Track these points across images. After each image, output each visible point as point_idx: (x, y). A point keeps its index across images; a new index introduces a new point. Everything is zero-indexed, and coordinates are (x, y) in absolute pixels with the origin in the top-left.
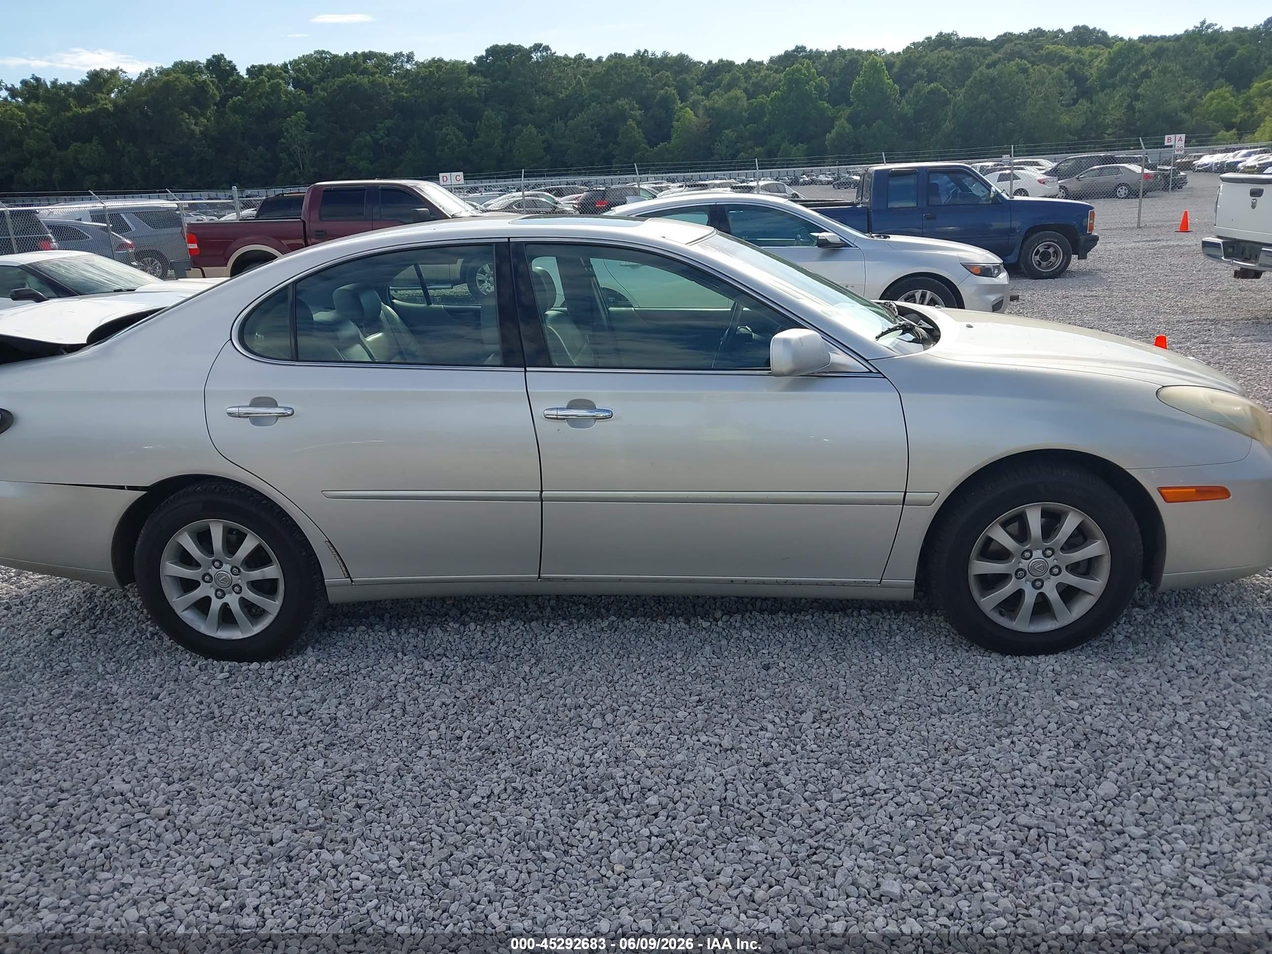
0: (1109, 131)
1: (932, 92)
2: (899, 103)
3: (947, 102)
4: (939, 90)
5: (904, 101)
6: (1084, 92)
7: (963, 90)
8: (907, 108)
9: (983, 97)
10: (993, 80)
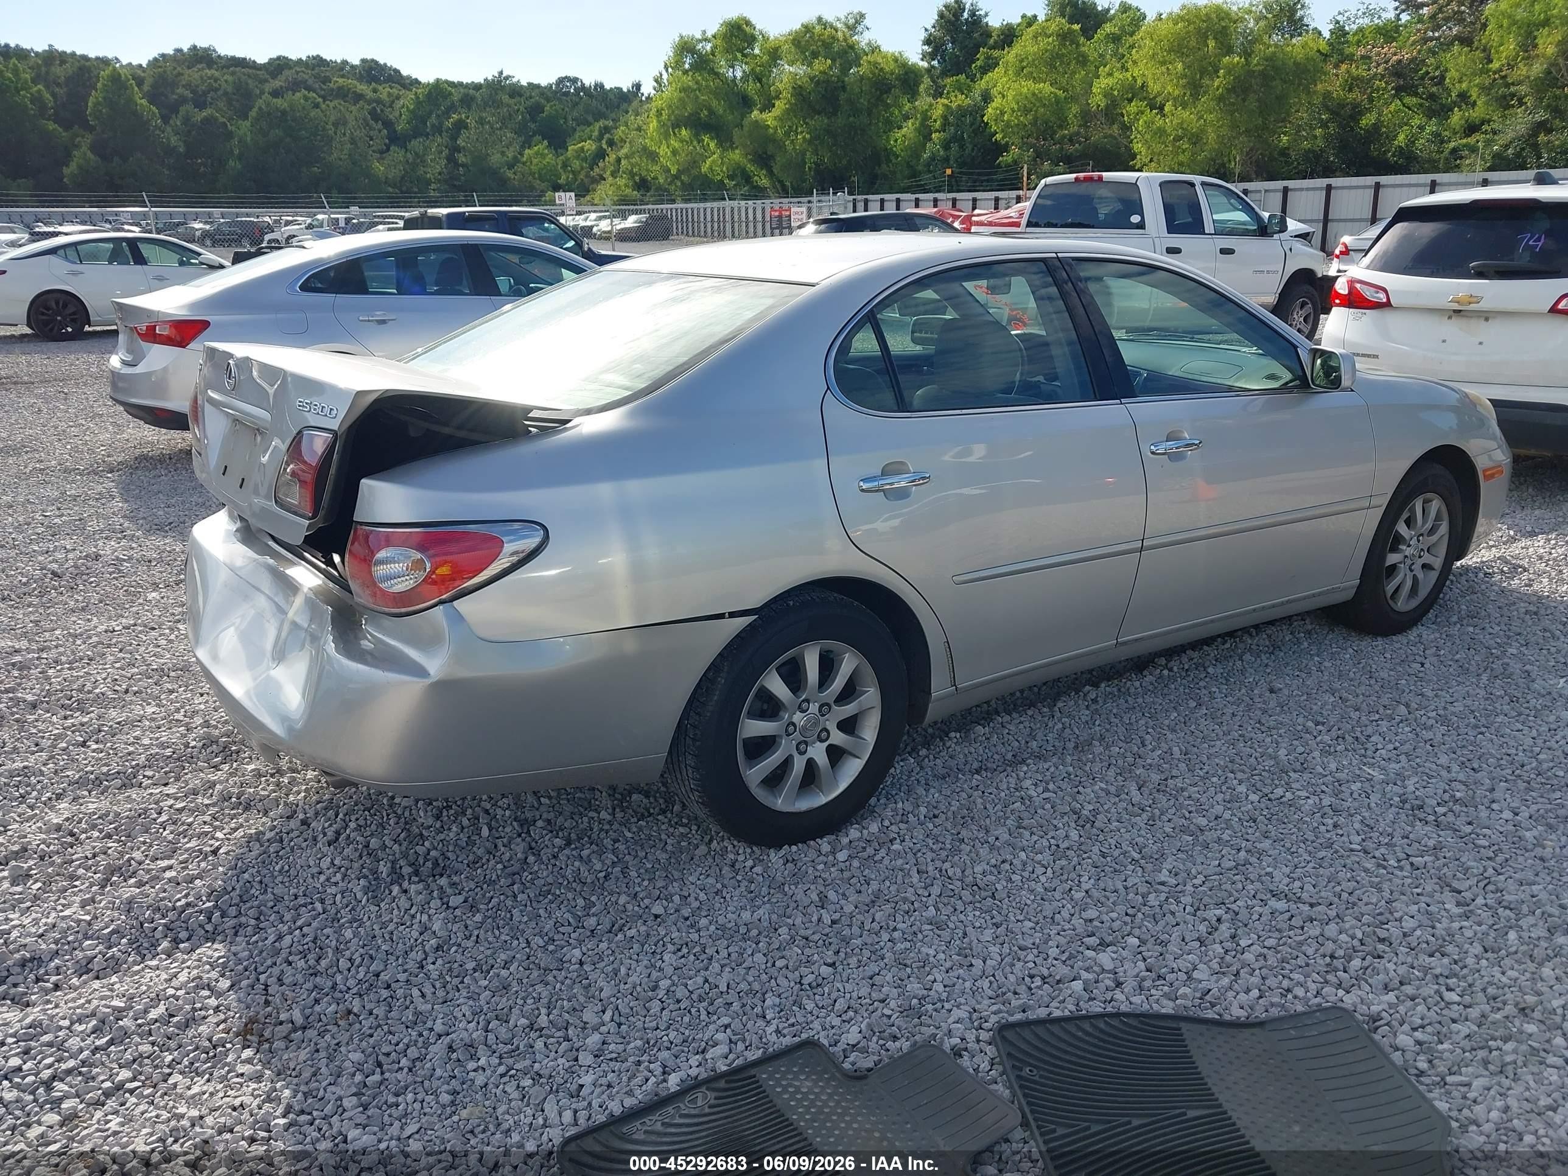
0: (433, 186)
1: (207, 121)
2: (163, 132)
3: (230, 135)
4: (216, 119)
5: (169, 129)
6: (396, 139)
7: (248, 123)
8: (174, 140)
9: (277, 133)
10: (284, 113)
